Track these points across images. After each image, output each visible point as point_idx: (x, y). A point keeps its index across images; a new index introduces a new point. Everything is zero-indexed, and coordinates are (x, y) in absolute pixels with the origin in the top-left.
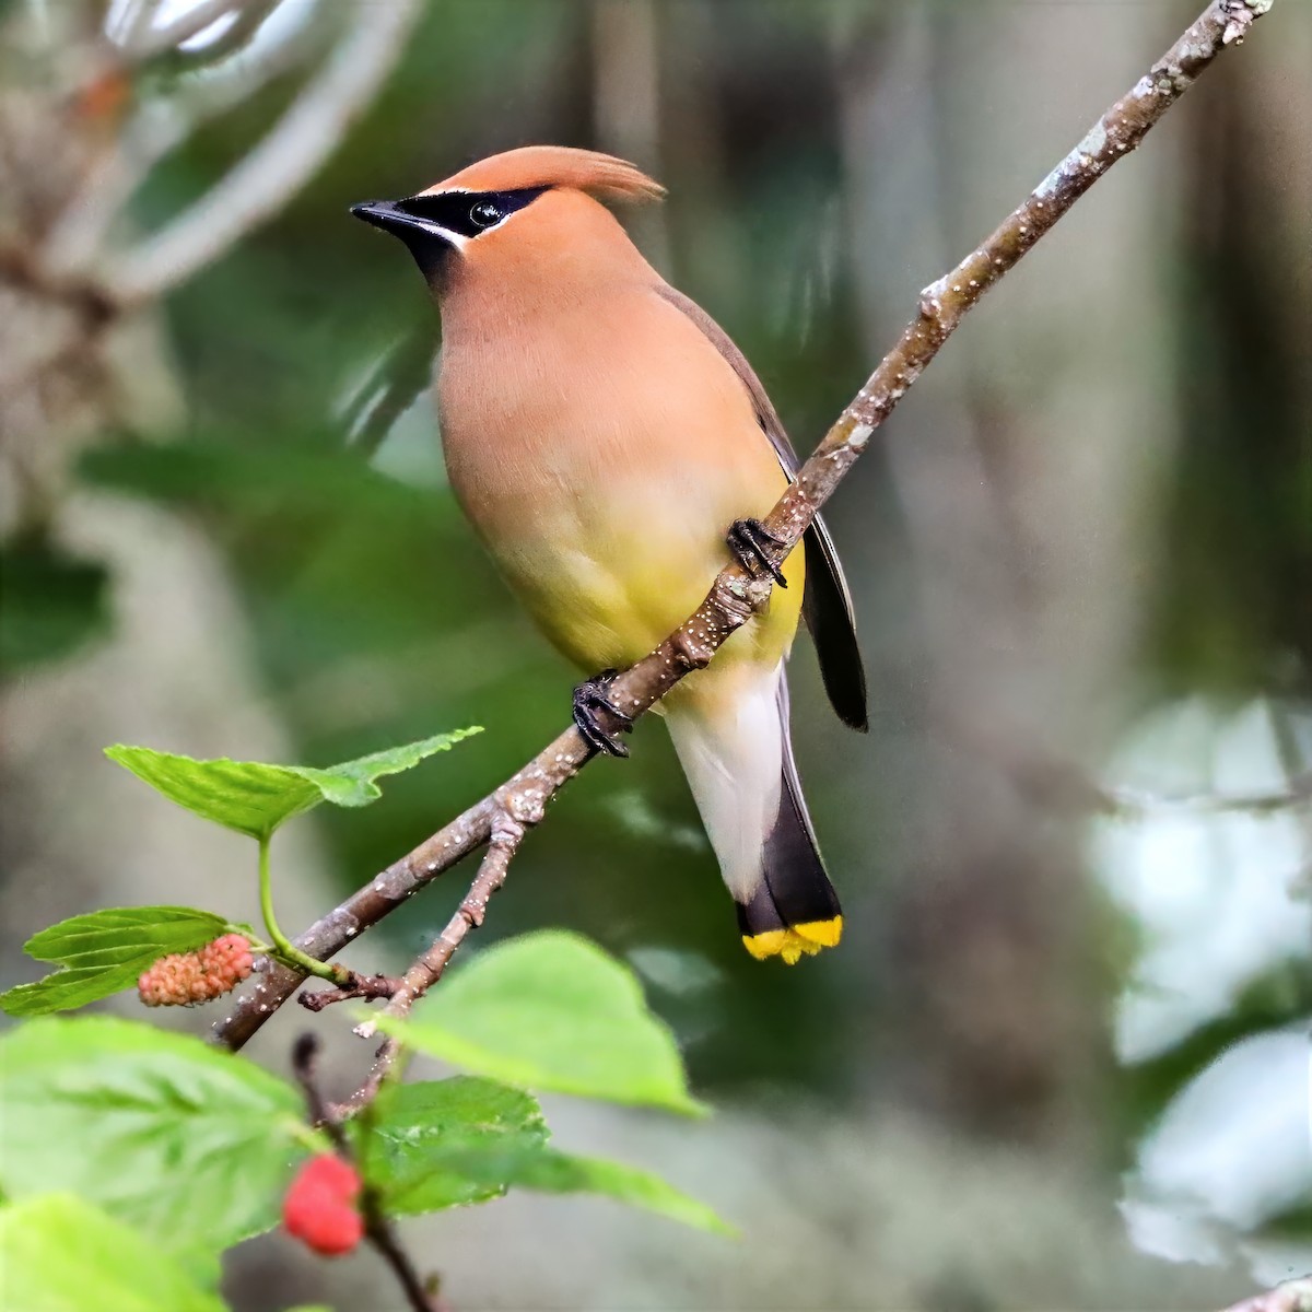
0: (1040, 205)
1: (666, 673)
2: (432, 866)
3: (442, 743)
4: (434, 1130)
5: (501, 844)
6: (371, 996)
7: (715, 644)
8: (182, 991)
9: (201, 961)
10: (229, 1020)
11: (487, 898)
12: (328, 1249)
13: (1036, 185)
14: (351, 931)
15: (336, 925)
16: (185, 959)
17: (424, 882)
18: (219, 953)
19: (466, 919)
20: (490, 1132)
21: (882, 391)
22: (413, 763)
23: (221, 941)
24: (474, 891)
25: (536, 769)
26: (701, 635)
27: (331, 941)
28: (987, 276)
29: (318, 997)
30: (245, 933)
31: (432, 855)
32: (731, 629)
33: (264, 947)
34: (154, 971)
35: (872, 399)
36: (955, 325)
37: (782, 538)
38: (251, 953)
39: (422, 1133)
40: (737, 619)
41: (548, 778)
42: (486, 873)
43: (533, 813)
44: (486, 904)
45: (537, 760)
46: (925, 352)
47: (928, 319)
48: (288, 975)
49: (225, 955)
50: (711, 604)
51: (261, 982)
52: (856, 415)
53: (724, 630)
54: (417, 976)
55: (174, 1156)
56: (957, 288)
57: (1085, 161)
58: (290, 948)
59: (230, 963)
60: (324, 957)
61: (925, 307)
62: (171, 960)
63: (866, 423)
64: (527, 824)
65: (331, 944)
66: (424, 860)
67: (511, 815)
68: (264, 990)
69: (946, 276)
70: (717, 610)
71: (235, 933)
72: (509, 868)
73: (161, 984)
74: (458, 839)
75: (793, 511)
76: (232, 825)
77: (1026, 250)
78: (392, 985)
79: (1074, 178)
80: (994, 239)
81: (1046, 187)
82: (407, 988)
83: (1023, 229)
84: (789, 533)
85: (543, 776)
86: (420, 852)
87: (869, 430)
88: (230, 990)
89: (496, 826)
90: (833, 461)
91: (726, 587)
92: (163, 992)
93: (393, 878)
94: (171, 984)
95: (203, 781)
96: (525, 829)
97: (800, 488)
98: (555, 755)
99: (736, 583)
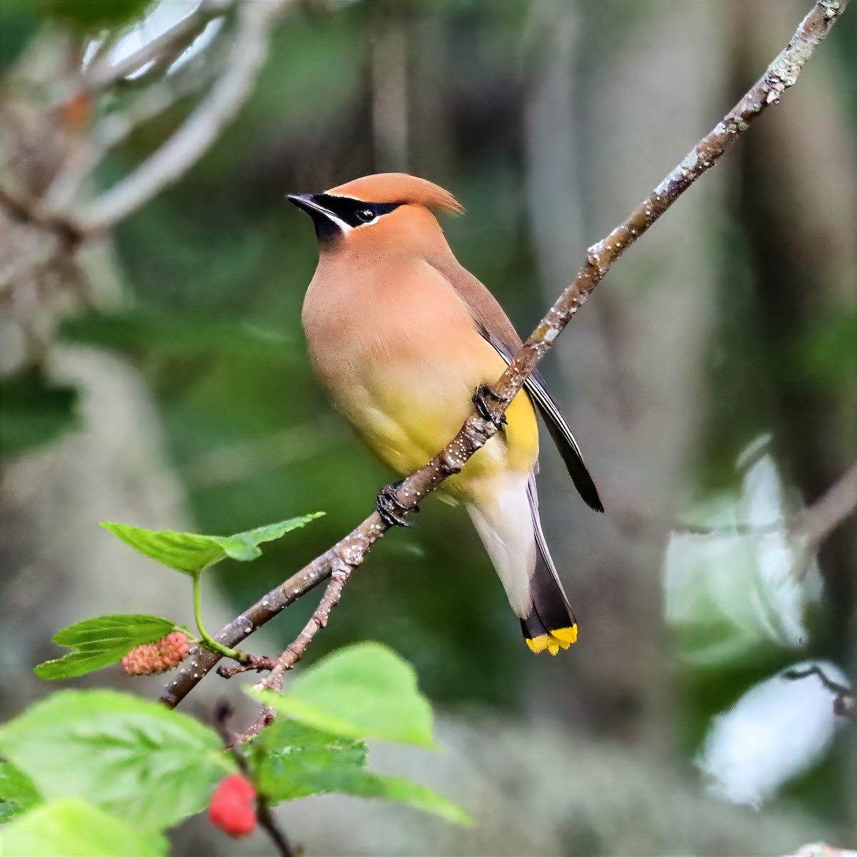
0: (658, 198)
1: (436, 476)
2: (296, 591)
3: (299, 522)
4: (299, 749)
5: (337, 578)
6: (260, 668)
7: (465, 459)
8: (148, 667)
9: (159, 649)
10: (175, 683)
11: (329, 611)
12: (236, 832)
13: (656, 186)
14: (248, 630)
15: (238, 626)
16: (150, 647)
17: (292, 600)
18: (170, 643)
19: (316, 623)
20: (332, 750)
21: (564, 308)
22: (281, 534)
23: (171, 637)
24: (321, 606)
25: (358, 533)
26: (457, 453)
27: (236, 634)
28: (627, 240)
29: (229, 670)
30: (185, 631)
31: (296, 585)
32: (474, 450)
33: (197, 640)
34: (131, 654)
35: (559, 313)
36: (608, 270)
37: (504, 396)
38: (189, 643)
39: (292, 751)
40: (478, 444)
41: (365, 539)
42: (329, 595)
43: (357, 559)
44: (329, 614)
45: (359, 528)
46: (590, 286)
47: (591, 266)
48: (211, 656)
49: (173, 645)
50: (462, 435)
51: (194, 660)
52: (549, 323)
53: (471, 451)
54: (288, 657)
55: (144, 775)
56: (609, 248)
57: (685, 173)
58: (212, 641)
59: (176, 650)
60: (232, 646)
61: (590, 259)
62: (141, 648)
63: (554, 326)
64: (352, 565)
65: (236, 637)
66: (291, 587)
67: (344, 561)
68: (196, 665)
69: (602, 240)
70: (465, 438)
71: (179, 631)
72: (342, 592)
73: (135, 662)
74: (312, 575)
75: (512, 380)
76: (177, 567)
77: (650, 225)
78: (273, 663)
79: (678, 183)
80: (631, 219)
81: (662, 188)
82: (282, 664)
83: (648, 213)
84: (509, 393)
85: (363, 538)
86: (288, 583)
87: (557, 332)
88: (176, 666)
89: (335, 567)
90: (535, 350)
91: (471, 425)
92: (136, 668)
93: (273, 598)
94: (141, 662)
95: (158, 543)
96: (352, 569)
97: (516, 366)
98: (370, 525)
99: (478, 423)
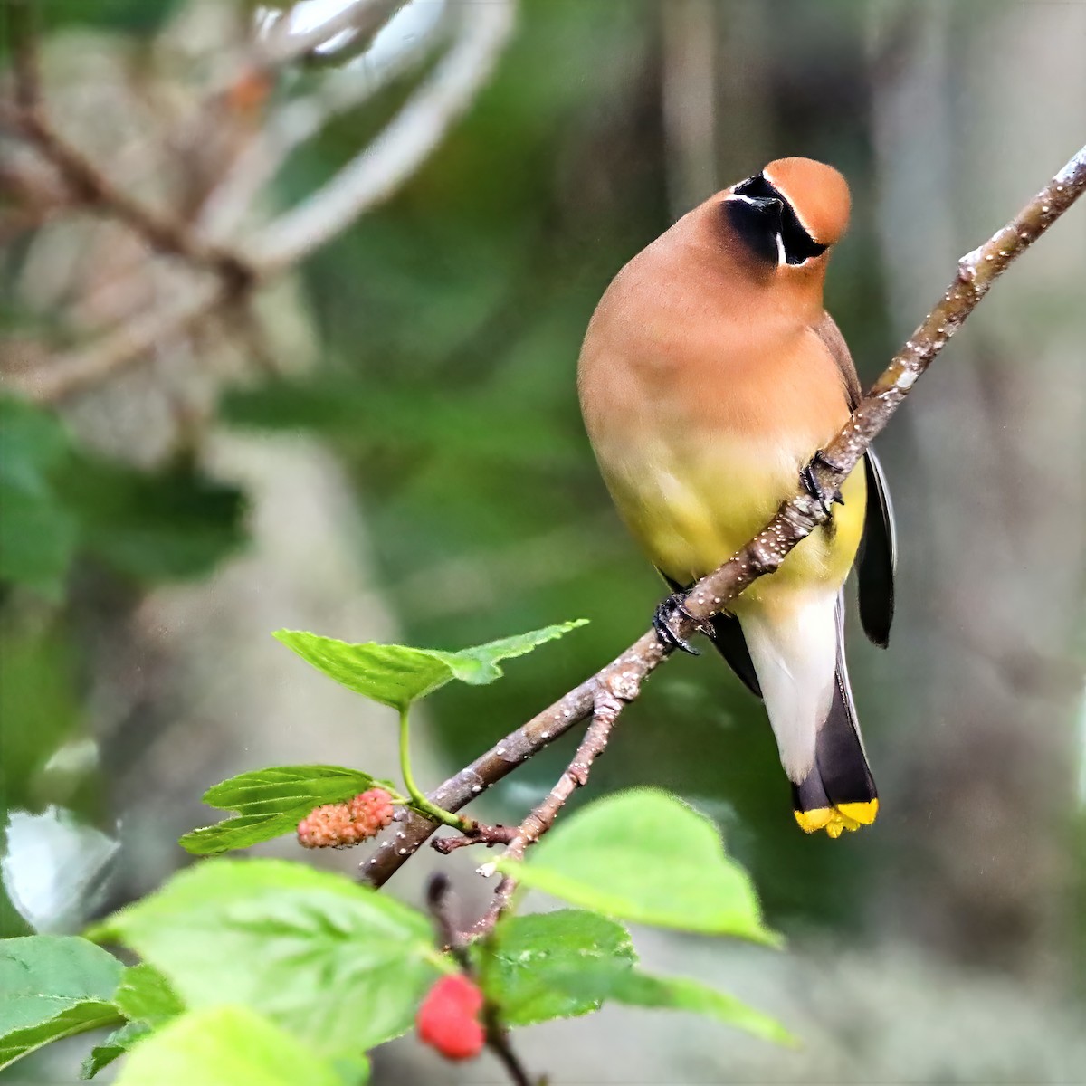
0: (1060, 188)
1: (742, 576)
2: (545, 735)
3: (554, 632)
4: (543, 955)
5: (603, 717)
6: (492, 842)
8: (334, 836)
9: (350, 810)
10: (373, 861)
11: (590, 762)
12: (454, 1054)
13: (1057, 172)
14: (477, 788)
15: (464, 782)
16: (338, 808)
17: (538, 748)
18: (365, 804)
19: (572, 779)
20: (589, 956)
21: (926, 343)
22: (529, 649)
23: (366, 794)
24: (579, 756)
25: (632, 655)
26: (772, 544)
27: (459, 797)
28: (1015, 248)
29: (447, 843)
30: (388, 788)
31: (545, 725)
32: (797, 540)
33: (403, 799)
34: (311, 818)
35: (917, 349)
36: (988, 289)
37: (840, 465)
38: (392, 805)
39: (531, 956)
40: (802, 532)
41: (643, 662)
42: (590, 741)
43: (630, 691)
44: (589, 767)
45: (633, 647)
46: (962, 311)
47: (964, 283)
48: (425, 824)
49: (371, 806)
50: (780, 519)
51: (401, 829)
52: (903, 363)
53: (791, 540)
54: (531, 826)
55: (327, 975)
56: (990, 257)
58: (425, 801)
59: (374, 813)
60: (454, 810)
61: (963, 274)
62: (325, 810)
63: (912, 369)
64: (624, 700)
65: (459, 799)
66: (537, 729)
67: (612, 694)
68: (403, 836)
69: (980, 248)
70: (784, 523)
71: (379, 788)
72: (609, 737)
73: (317, 829)
74: (567, 713)
75: (850, 442)
76: (378, 697)
77: (1048, 226)
78: (509, 832)
80: (1020, 217)
81: (1065, 173)
82: (522, 836)
83: (1045, 209)
85: (639, 661)
86: (535, 723)
87: (914, 375)
88: (374, 836)
89: (599, 702)
90: (884, 400)
91: (793, 504)
92: (318, 837)
93: (512, 744)
94: (325, 829)
95: (355, 661)
96: (623, 704)
97: (857, 423)
98: (649, 643)
99: (803, 502)
